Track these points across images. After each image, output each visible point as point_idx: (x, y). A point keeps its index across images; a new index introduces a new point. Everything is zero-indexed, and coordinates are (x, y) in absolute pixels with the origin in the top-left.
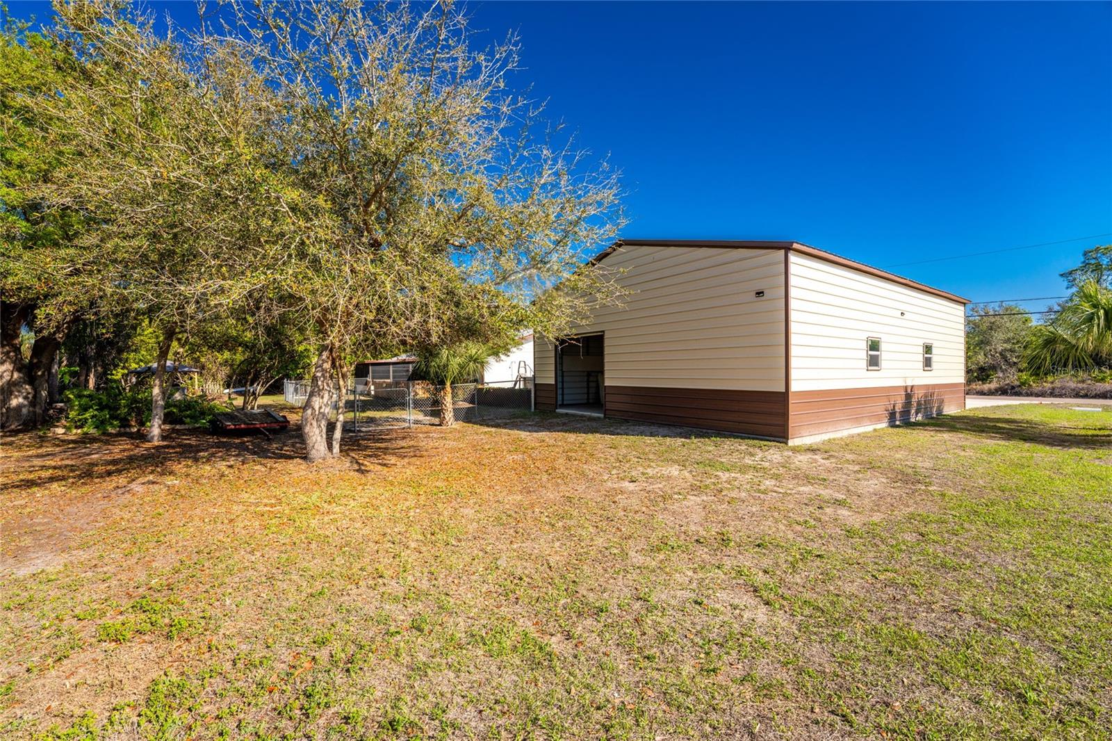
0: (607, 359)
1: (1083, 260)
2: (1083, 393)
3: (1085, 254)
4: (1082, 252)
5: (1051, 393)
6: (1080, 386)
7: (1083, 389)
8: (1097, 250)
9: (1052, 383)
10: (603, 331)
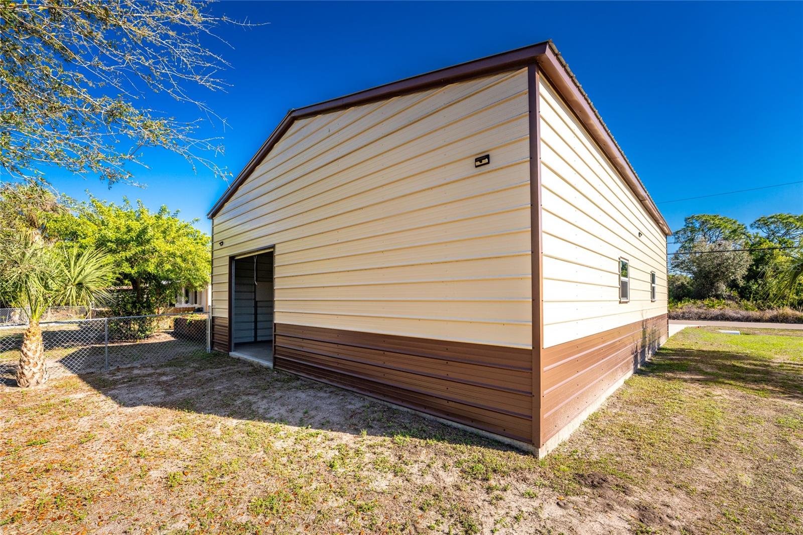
0: (278, 284)
1: (685, 224)
2: (703, 316)
3: (686, 220)
4: (684, 219)
5: (683, 316)
6: (701, 311)
7: (702, 313)
8: (693, 217)
9: (681, 308)
10: (273, 247)
